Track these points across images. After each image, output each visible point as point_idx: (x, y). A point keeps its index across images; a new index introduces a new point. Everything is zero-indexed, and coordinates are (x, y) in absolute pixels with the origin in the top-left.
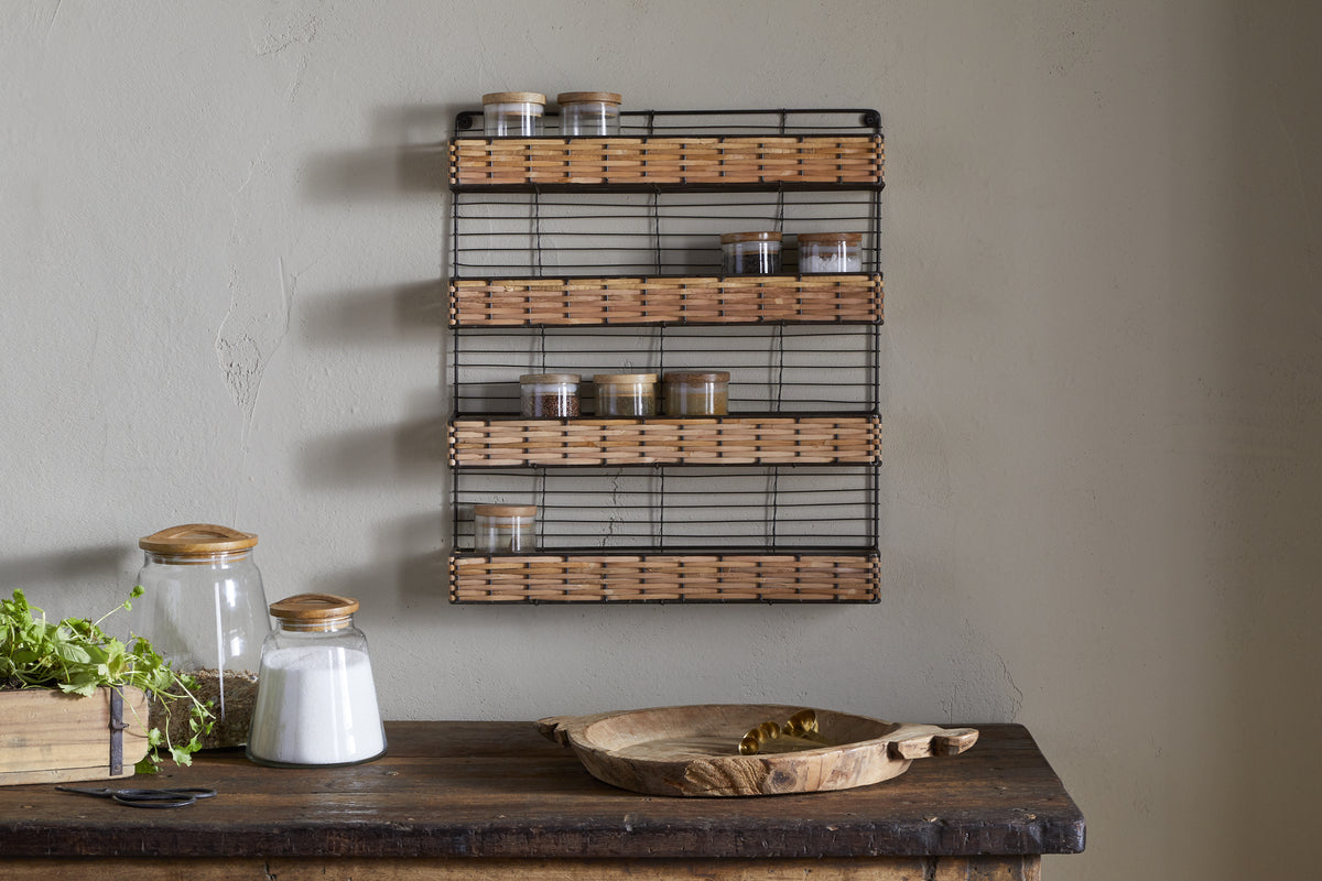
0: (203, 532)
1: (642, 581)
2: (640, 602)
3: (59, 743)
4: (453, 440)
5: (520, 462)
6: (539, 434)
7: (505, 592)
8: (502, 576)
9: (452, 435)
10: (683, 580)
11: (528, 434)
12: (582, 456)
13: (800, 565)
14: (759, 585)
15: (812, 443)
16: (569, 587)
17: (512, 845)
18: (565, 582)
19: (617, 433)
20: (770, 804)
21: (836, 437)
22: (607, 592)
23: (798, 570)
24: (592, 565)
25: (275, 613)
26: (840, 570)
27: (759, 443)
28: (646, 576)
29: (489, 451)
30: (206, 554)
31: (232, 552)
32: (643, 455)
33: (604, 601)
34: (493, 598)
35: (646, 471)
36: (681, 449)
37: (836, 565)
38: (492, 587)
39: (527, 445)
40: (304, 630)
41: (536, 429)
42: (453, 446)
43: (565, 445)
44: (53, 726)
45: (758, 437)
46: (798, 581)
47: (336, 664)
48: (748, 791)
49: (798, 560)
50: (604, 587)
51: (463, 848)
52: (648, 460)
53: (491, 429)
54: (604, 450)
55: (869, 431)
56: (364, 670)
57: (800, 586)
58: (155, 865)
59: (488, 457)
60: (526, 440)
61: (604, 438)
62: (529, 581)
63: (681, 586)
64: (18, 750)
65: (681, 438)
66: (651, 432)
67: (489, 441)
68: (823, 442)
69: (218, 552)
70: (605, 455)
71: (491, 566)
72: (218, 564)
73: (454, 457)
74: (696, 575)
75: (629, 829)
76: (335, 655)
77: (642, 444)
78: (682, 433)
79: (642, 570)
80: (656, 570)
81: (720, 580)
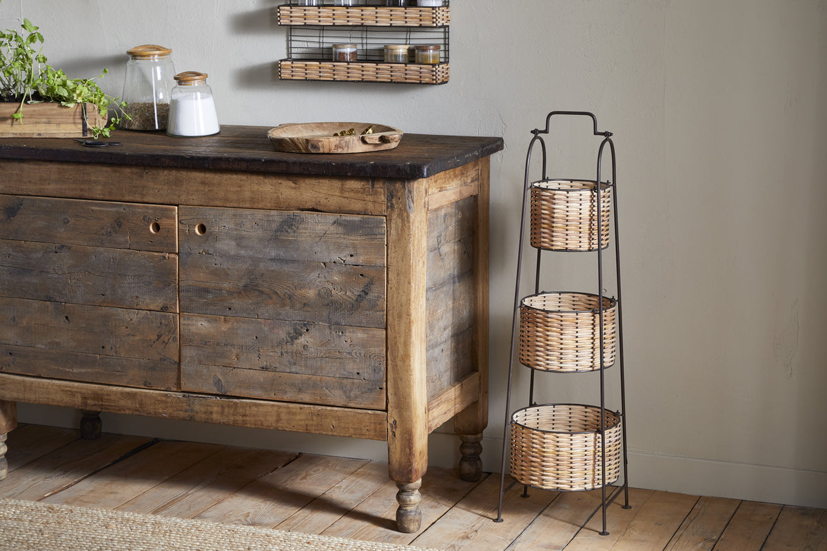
0: (151, 48)
1: (348, 73)
2: (348, 81)
3: (63, 123)
4: (279, 14)
5: (303, 24)
6: (309, 12)
7: (298, 76)
8: (297, 69)
9: (279, 12)
10: (363, 73)
11: (306, 12)
12: (326, 21)
13: (407, 68)
14: (392, 76)
15: (412, 18)
16: (321, 74)
17: (224, 166)
18: (320, 72)
19: (339, 12)
20: (310, 156)
21: (421, 16)
22: (335, 77)
23: (406, 70)
24: (330, 66)
25: (175, 78)
26: (422, 70)
27: (392, 17)
28: (350, 71)
29: (292, 19)
30: (149, 56)
31: (160, 55)
32: (348, 21)
33: (334, 80)
34: (294, 78)
35: (350, 28)
36: (362, 19)
37: (421, 68)
38: (294, 74)
39: (305, 17)
40: (185, 85)
41: (309, 10)
42: (279, 17)
43: (319, 17)
44: (59, 117)
45: (391, 15)
46: (406, 74)
47: (196, 99)
48: (303, 151)
49: (406, 66)
50: (334, 75)
51: (206, 165)
52: (350, 24)
53: (292, 10)
54: (334, 19)
55: (433, 13)
56: (210, 101)
57: (407, 76)
58: (108, 166)
59: (291, 21)
60: (305, 15)
61: (334, 15)
62: (307, 72)
63: (363, 75)
64: (48, 125)
65: (362, 15)
66: (352, 12)
67: (292, 15)
68: (416, 18)
69: (154, 55)
70: (334, 21)
71: (293, 65)
72: (154, 59)
73: (279, 21)
74: (369, 71)
75: (263, 160)
76: (196, 95)
77: (348, 17)
78: (363, 13)
79: (348, 68)
80: (353, 68)
81: (377, 73)
